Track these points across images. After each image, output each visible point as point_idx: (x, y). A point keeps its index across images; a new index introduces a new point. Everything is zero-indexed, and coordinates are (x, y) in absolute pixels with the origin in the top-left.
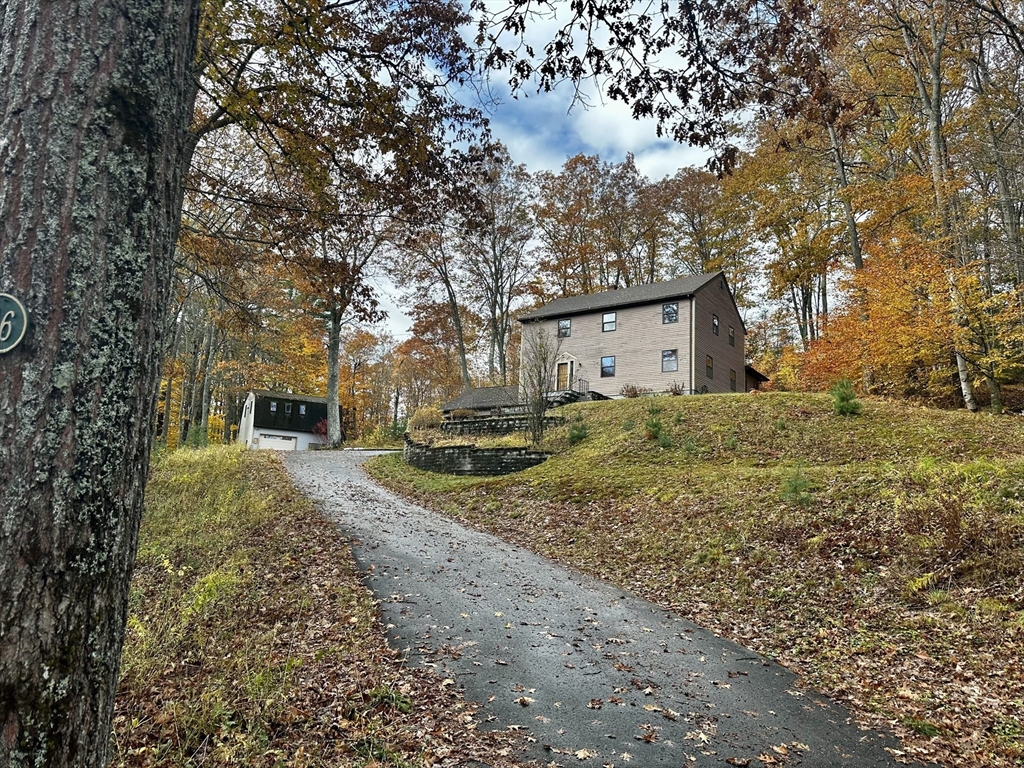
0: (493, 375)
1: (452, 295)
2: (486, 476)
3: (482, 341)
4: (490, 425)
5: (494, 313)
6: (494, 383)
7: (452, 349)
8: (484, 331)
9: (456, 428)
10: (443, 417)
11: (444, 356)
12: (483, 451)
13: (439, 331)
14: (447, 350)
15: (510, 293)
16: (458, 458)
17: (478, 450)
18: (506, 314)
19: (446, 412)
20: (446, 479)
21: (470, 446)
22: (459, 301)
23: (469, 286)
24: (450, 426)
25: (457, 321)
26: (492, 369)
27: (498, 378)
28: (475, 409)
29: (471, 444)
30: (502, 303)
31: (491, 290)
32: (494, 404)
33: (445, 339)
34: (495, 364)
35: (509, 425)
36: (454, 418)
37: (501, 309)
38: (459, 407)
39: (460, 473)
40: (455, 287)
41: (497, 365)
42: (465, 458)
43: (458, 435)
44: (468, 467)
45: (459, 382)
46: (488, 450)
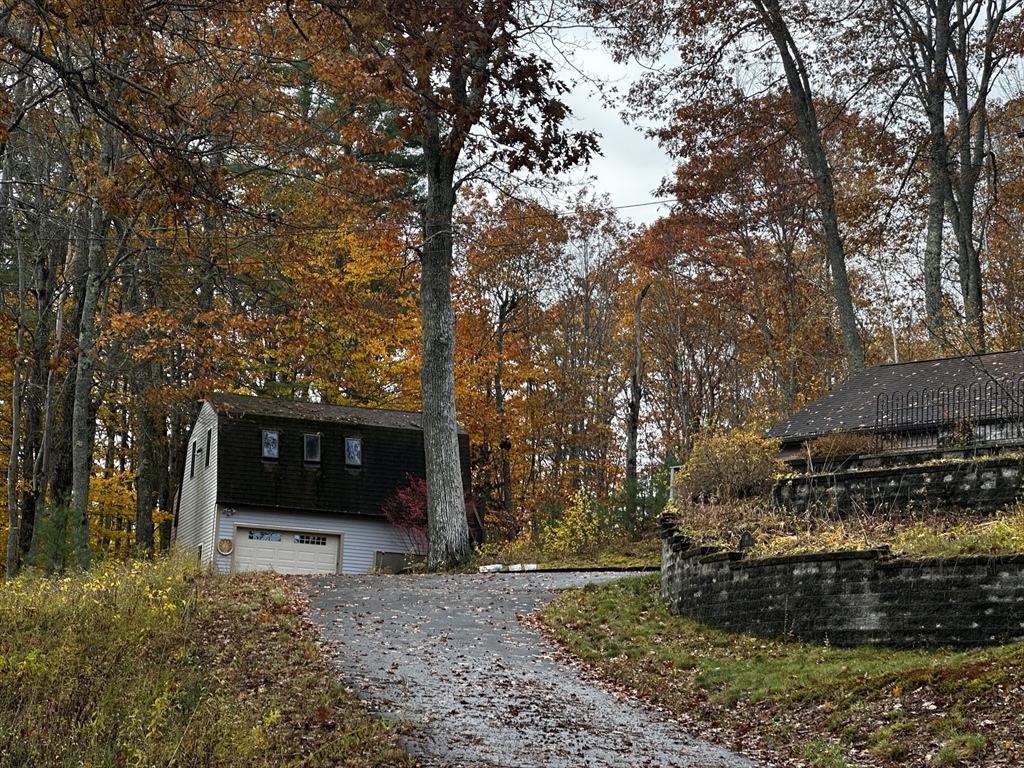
0: (940, 322)
1: (796, 69)
2: (932, 648)
3: (900, 213)
4: (937, 484)
5: (935, 115)
6: (946, 344)
7: (803, 243)
8: (905, 177)
9: (826, 497)
10: (781, 462)
11: (777, 267)
12: (918, 568)
13: (759, 188)
14: (786, 246)
15: (990, 48)
16: (836, 591)
17: (902, 565)
18: (978, 117)
19: (791, 445)
20: (801, 660)
21: (873, 554)
22: (820, 85)
23: (851, 34)
24: (804, 491)
25: (816, 153)
26: (937, 300)
27: (959, 328)
28: (883, 433)
29: (874, 545)
30: (964, 80)
31: (924, 40)
32: (946, 415)
33: (780, 212)
34: (947, 286)
35: (1001, 481)
36: (818, 463)
37: (961, 100)
38: (832, 426)
39: (846, 640)
40: (805, 41)
41: (953, 288)
42: (857, 591)
43: (833, 518)
44: (871, 621)
45: (825, 346)
46: (933, 564)
